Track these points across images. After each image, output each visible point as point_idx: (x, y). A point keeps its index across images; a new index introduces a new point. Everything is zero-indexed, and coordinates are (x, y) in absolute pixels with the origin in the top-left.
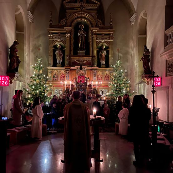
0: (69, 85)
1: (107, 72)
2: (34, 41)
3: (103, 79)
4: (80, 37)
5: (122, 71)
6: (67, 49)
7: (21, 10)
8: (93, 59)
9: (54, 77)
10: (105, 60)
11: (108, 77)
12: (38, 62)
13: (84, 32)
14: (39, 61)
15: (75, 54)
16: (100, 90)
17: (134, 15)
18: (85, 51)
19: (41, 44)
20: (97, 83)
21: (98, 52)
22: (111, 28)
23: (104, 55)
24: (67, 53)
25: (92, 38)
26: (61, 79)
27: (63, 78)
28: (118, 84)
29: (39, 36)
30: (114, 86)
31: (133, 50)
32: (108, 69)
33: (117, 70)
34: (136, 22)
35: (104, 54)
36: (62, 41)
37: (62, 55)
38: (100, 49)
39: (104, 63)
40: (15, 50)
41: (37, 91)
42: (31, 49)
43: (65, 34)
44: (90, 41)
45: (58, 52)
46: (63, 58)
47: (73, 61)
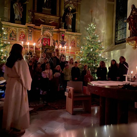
0: (32, 47)
3: (69, 45)
6: (29, 3)
9: (11, 36)
10: (71, 24)
11: (75, 43)
18: (51, 10)
23: (70, 18)
24: (29, 7)
26: (20, 40)
32: (75, 34)
37: (22, 9)
39: (71, 27)
45: (17, 5)
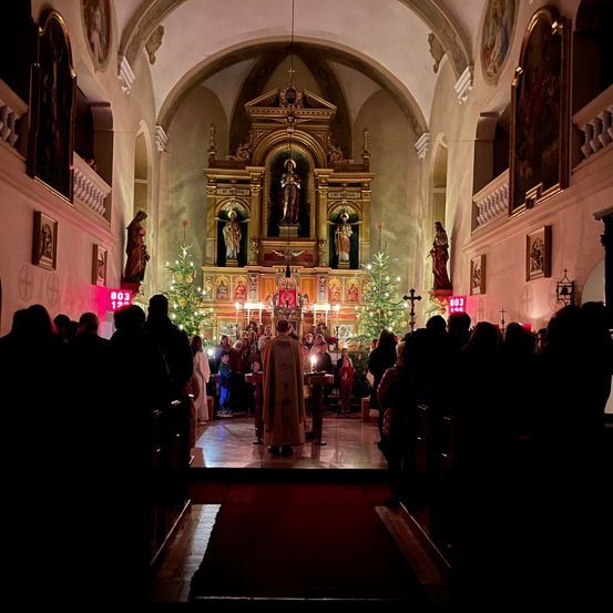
0: (256, 312)
1: (353, 281)
2: (168, 198)
4: (286, 192)
5: (387, 278)
6: (252, 223)
7: (144, 128)
8: (317, 248)
9: (218, 292)
10: (348, 250)
11: (357, 294)
12: (182, 255)
13: (295, 180)
14: (185, 253)
15: (274, 233)
16: (334, 327)
17: (424, 138)
18: (297, 228)
19: (185, 204)
20: (326, 307)
21: (332, 230)
22: (365, 168)
23: (346, 237)
24: (252, 232)
25: (317, 194)
26: (235, 298)
27: (242, 294)
28: (378, 311)
29: (181, 186)
30: (369, 316)
31: (421, 226)
32: (356, 272)
33: (375, 277)
34: (428, 154)
35: (347, 232)
36: (240, 200)
37: (239, 236)
38: (337, 222)
39: (347, 257)
40: (141, 232)
42: (160, 219)
43: (248, 182)
44: (311, 200)
45: (229, 229)
46: (243, 244)
47: (267, 251)
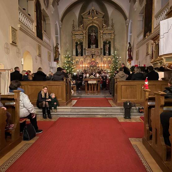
3: (107, 63)
5: (117, 57)
8: (100, 51)
12: (67, 53)
15: (89, 47)
17: (127, 20)
19: (68, 41)
20: (103, 65)
23: (107, 47)
24: (84, 47)
27: (82, 63)
28: (115, 65)
30: (113, 67)
32: (110, 56)
37: (81, 48)
39: (108, 52)
41: (68, 71)
43: (83, 34)
